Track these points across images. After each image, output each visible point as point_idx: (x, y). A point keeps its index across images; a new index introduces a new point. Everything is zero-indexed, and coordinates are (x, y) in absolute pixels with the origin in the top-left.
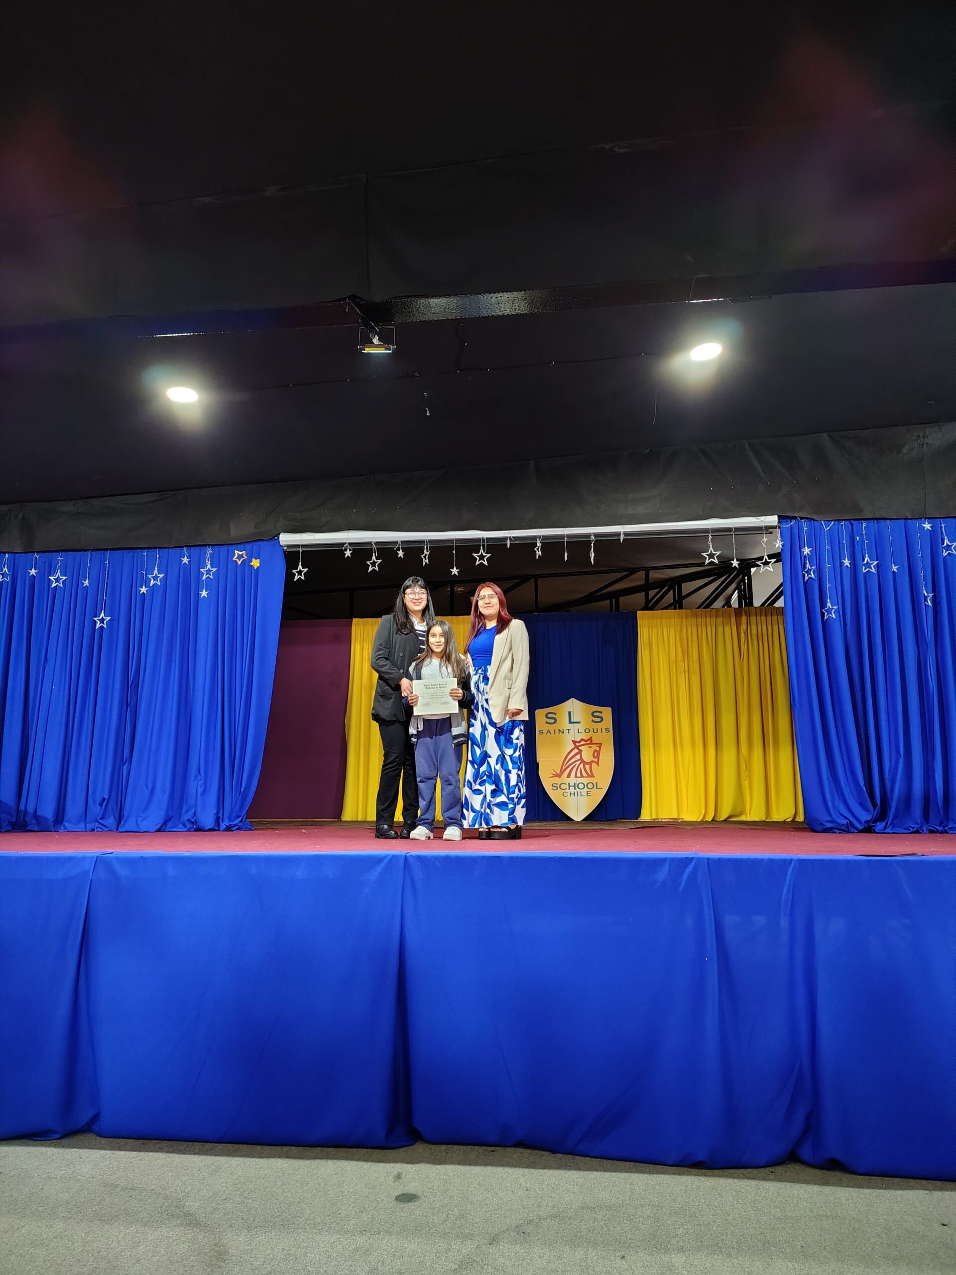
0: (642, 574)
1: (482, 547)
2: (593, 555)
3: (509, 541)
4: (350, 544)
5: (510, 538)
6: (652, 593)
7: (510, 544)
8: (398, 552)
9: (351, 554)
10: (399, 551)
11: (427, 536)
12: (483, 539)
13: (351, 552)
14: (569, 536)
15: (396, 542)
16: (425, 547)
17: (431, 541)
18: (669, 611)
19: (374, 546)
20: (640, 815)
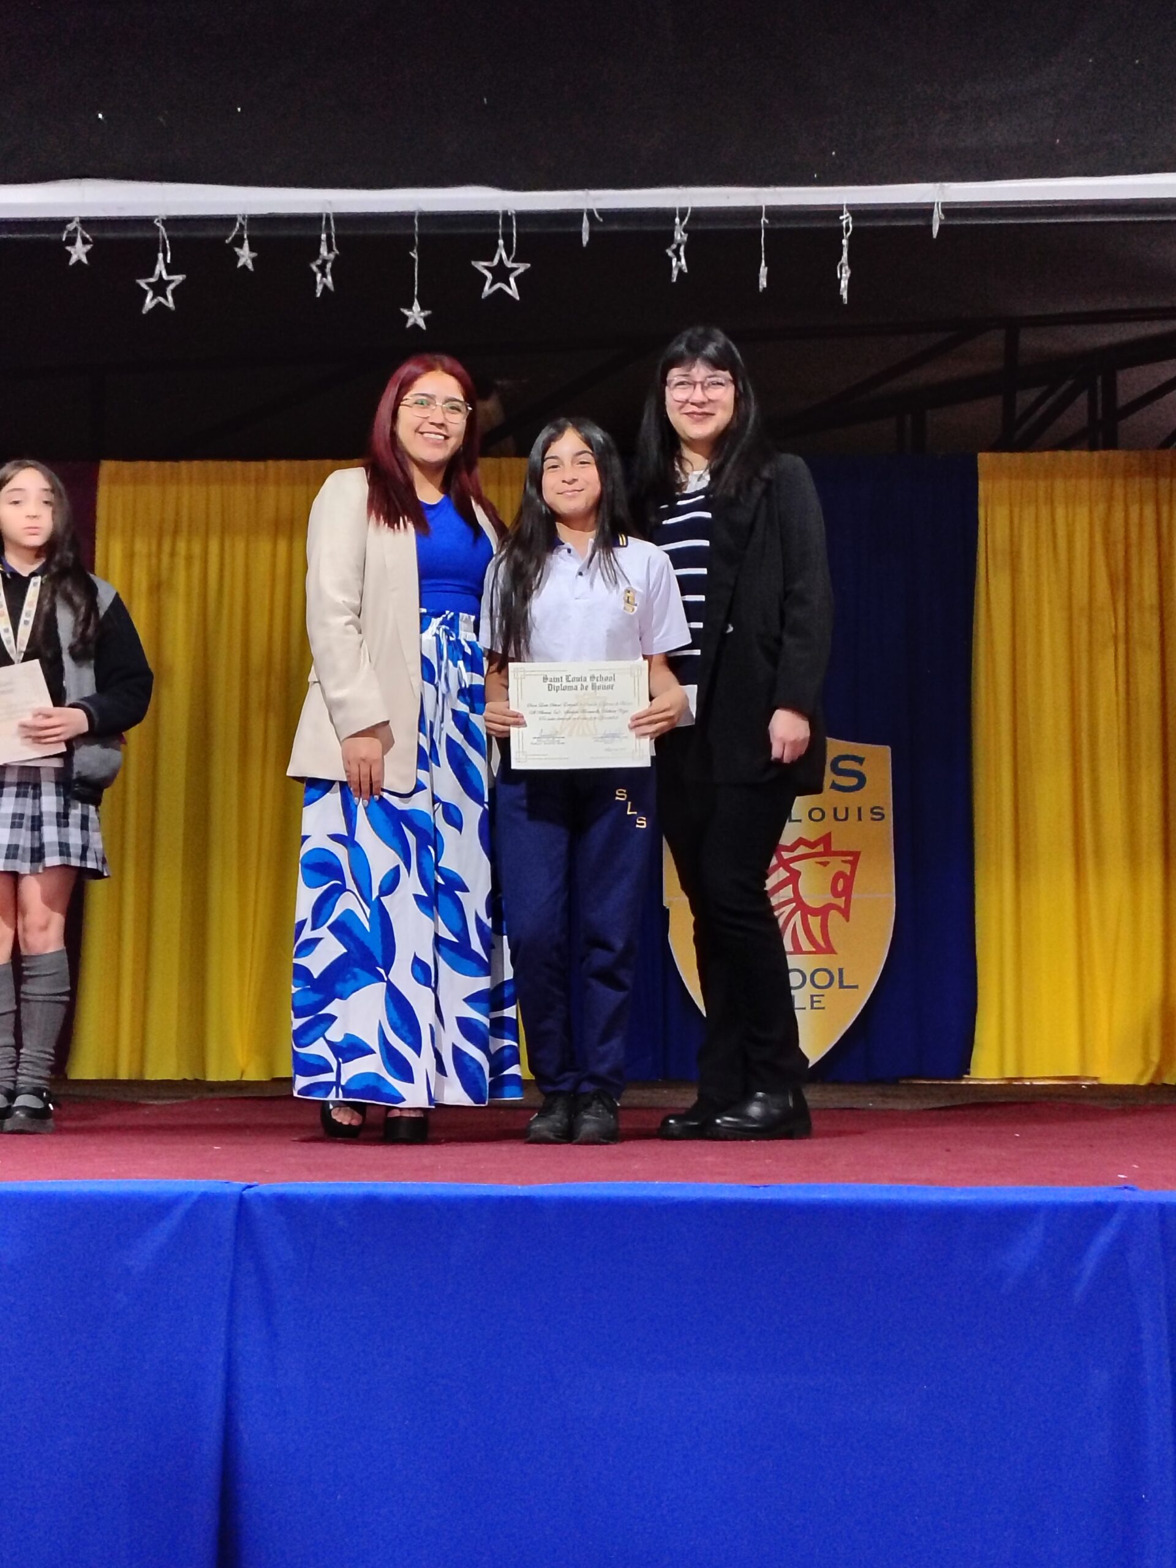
0: (995, 340)
1: (501, 242)
2: (845, 276)
3: (586, 224)
4: (86, 223)
5: (590, 214)
6: (1026, 397)
7: (592, 234)
8: (237, 250)
9: (88, 254)
10: (241, 246)
11: (330, 203)
12: (506, 217)
13: (89, 247)
14: (776, 213)
15: (230, 220)
16: (324, 236)
17: (344, 220)
18: (1075, 454)
19: (163, 232)
20: (968, 1066)
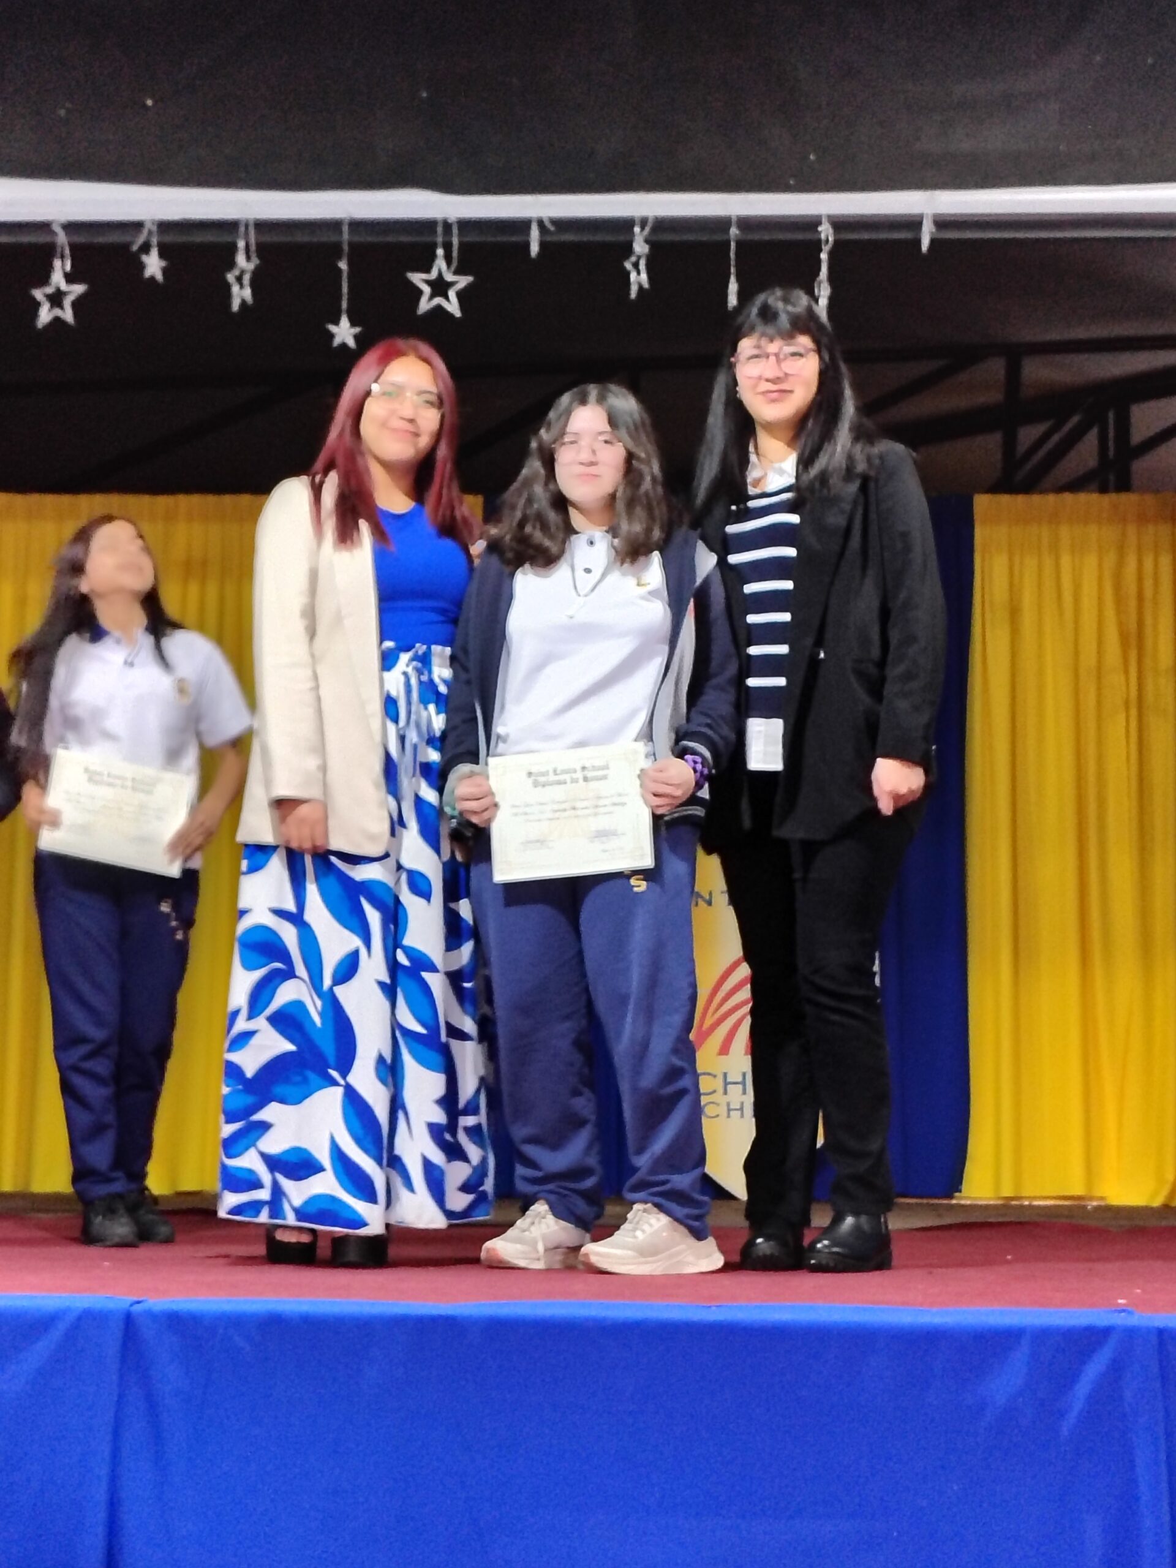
1: (440, 252)
2: (823, 294)
3: (535, 234)
5: (541, 223)
6: (1027, 435)
7: (543, 245)
8: (144, 258)
10: (149, 254)
11: (248, 206)
12: (447, 226)
14: (746, 223)
15: (138, 226)
16: (241, 244)
17: (262, 226)
18: (1083, 496)
19: (62, 238)
20: (961, 1183)
